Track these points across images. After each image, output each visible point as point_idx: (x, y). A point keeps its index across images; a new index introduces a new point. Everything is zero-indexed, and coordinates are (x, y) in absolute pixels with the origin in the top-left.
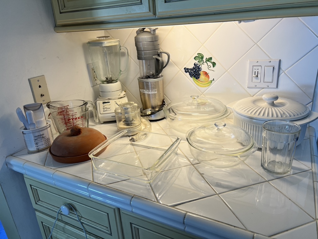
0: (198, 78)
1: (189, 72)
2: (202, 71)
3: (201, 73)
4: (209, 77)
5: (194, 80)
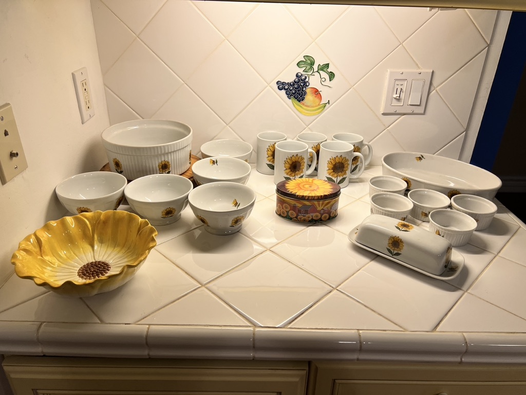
0: (302, 100)
1: (285, 89)
2: (309, 87)
3: (308, 90)
5: (295, 104)
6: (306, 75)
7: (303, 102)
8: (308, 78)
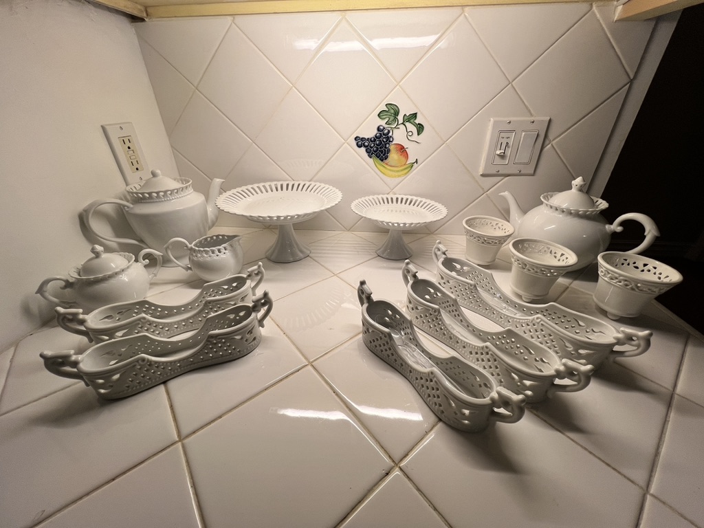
1: (365, 146)
2: (393, 143)
3: (392, 147)
4: (407, 156)
5: (376, 163)
6: (389, 129)
7: (387, 161)
8: (391, 132)
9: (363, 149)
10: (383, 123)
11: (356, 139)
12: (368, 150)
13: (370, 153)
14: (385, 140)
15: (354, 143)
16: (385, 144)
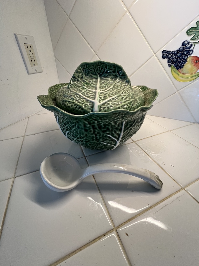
0: (181, 68)
1: (168, 58)
3: (189, 59)
5: (173, 71)
6: (192, 43)
7: (182, 70)
8: (193, 46)
9: (166, 60)
10: (188, 38)
11: (163, 52)
12: (170, 61)
13: (170, 63)
14: (185, 53)
15: (161, 55)
16: (185, 56)
